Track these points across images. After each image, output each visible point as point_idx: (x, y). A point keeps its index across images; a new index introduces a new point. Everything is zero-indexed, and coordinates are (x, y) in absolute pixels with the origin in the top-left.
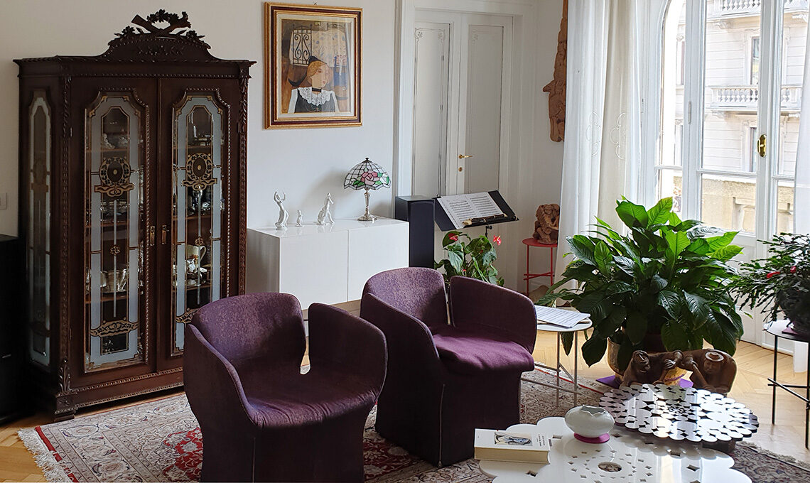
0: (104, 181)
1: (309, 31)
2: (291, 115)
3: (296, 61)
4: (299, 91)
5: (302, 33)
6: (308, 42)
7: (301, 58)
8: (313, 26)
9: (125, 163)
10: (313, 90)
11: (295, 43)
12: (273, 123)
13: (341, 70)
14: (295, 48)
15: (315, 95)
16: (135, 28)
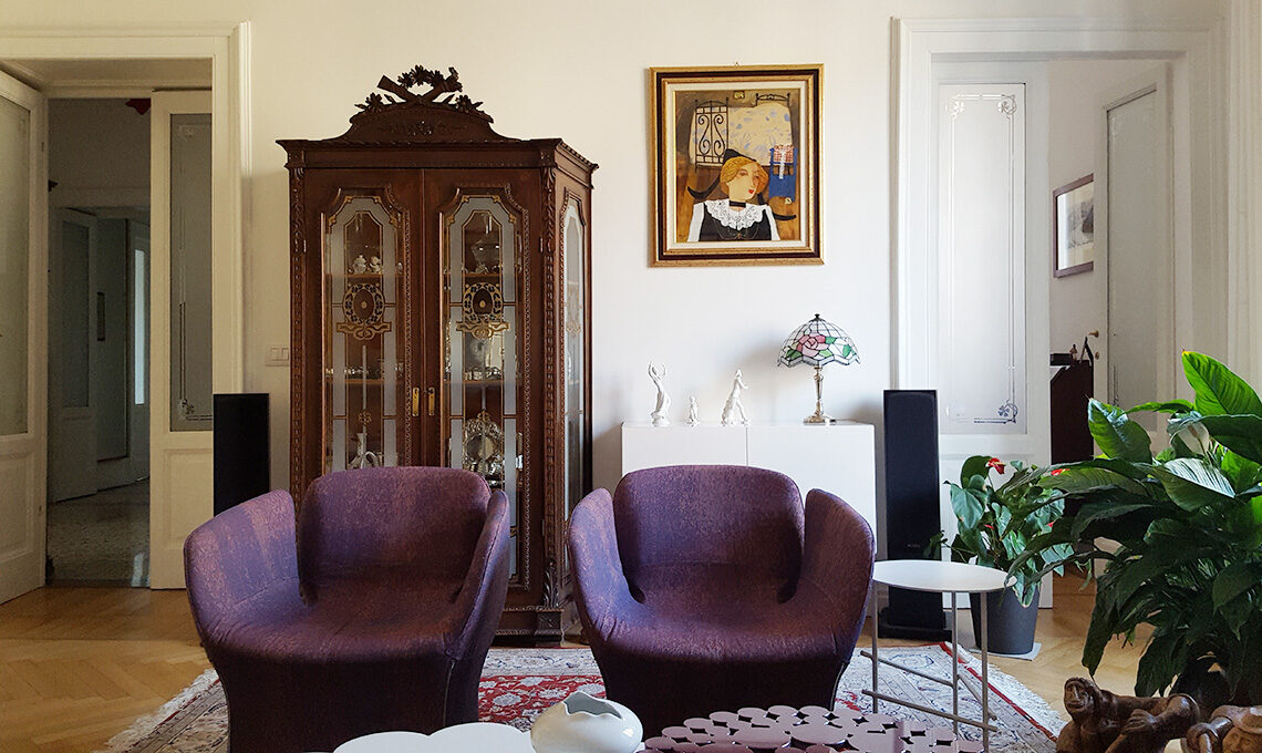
0: (349, 317)
1: (724, 109)
2: (694, 243)
3: (700, 159)
4: (705, 207)
5: (711, 113)
6: (722, 127)
7: (710, 154)
8: (728, 100)
9: (378, 292)
10: (732, 204)
11: (698, 129)
12: (662, 257)
13: (782, 170)
14: (699, 138)
15: (734, 212)
16: (382, 96)
